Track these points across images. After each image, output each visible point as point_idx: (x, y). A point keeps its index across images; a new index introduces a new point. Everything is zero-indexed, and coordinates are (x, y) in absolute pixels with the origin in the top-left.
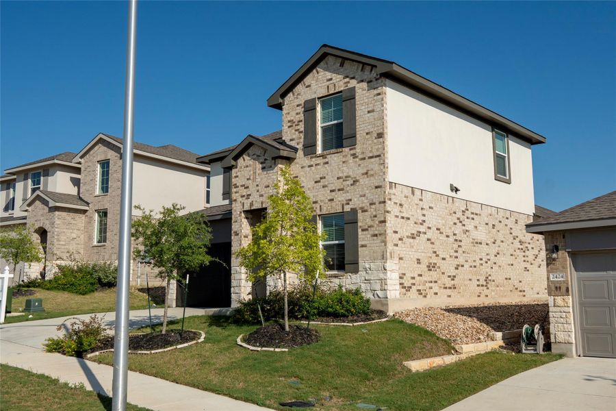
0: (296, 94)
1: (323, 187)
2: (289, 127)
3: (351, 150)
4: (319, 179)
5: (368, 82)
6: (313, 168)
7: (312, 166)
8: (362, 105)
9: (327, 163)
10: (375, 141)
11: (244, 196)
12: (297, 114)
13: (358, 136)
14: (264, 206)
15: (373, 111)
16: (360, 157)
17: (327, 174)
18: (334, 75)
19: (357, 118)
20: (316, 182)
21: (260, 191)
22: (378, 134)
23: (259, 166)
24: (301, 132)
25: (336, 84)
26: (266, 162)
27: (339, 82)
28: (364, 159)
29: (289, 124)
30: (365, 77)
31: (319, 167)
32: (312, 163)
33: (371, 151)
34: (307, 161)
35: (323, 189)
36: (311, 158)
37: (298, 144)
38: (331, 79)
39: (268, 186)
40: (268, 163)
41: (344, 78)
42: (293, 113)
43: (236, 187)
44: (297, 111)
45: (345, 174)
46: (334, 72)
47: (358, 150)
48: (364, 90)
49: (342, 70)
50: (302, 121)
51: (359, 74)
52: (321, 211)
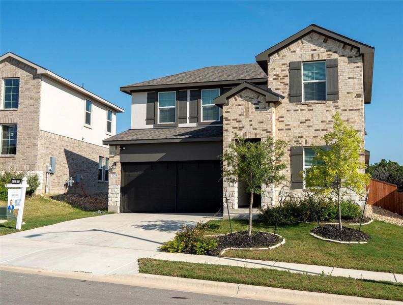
0: (281, 55)
1: (308, 127)
2: (274, 79)
3: (333, 103)
4: (304, 121)
5: (348, 57)
6: (299, 112)
7: (297, 110)
8: (343, 72)
9: (312, 110)
10: (355, 99)
11: (236, 128)
12: (283, 70)
13: (340, 94)
14: (258, 137)
15: (353, 78)
16: (342, 108)
17: (312, 118)
18: (318, 47)
19: (339, 81)
20: (301, 123)
21: (253, 125)
22: (357, 95)
23: (252, 107)
24: (287, 84)
25: (320, 55)
26: (260, 104)
27: (322, 53)
28: (346, 110)
29: (274, 77)
30: (346, 53)
31: (304, 112)
32: (297, 108)
33: (351, 106)
34: (292, 107)
35: (308, 128)
36: (296, 104)
37: (283, 93)
38: (315, 50)
39: (262, 122)
40: (261, 105)
41: (327, 51)
42: (279, 70)
43: (227, 119)
44: (282, 69)
45: (328, 119)
46: (318, 45)
47: (340, 103)
48: (344, 62)
49: (325, 45)
50: (287, 76)
51: (340, 50)
52: (306, 143)
